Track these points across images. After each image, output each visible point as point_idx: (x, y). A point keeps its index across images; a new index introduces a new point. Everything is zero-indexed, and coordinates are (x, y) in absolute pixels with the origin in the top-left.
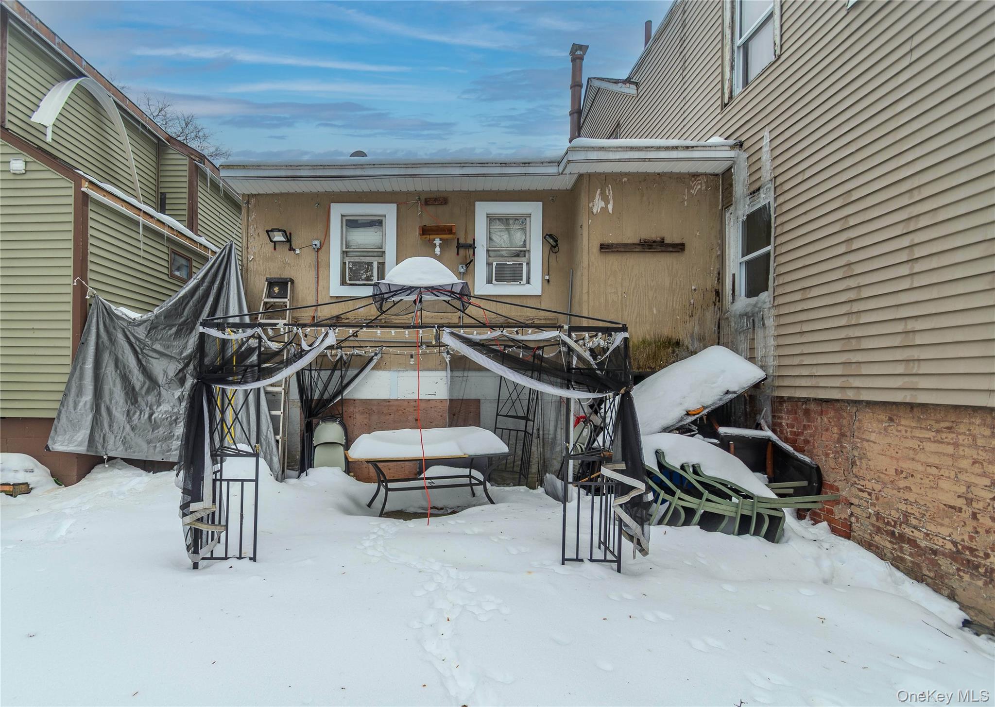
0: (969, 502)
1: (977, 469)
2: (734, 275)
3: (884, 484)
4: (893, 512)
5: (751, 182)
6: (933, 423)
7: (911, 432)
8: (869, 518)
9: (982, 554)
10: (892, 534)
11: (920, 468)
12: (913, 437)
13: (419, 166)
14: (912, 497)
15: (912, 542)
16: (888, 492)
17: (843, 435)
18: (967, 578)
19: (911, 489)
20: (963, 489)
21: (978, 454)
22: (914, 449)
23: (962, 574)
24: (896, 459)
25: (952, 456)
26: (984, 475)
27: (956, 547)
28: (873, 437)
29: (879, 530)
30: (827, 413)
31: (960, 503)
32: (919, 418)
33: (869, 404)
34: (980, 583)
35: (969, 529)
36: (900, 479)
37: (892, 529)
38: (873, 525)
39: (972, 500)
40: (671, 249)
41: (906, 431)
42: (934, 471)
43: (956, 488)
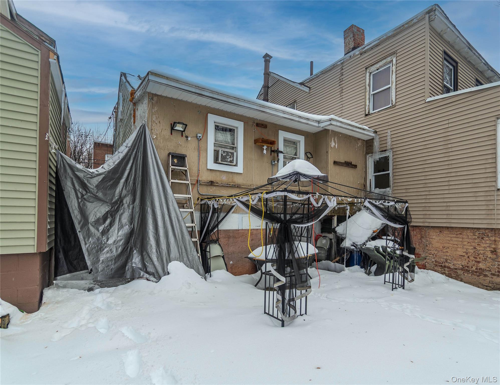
0: (467, 253)
1: (469, 244)
2: (370, 179)
3: (439, 251)
4: (442, 259)
5: (381, 147)
6: (455, 232)
7: (448, 235)
8: (433, 262)
9: (470, 267)
10: (442, 266)
11: (451, 245)
12: (448, 237)
13: (266, 107)
14: (448, 254)
15: (449, 267)
16: (440, 253)
17: (422, 237)
18: (466, 274)
19: (448, 252)
20: (465, 250)
21: (469, 240)
22: (449, 240)
23: (464, 274)
24: (443, 243)
25: (461, 241)
26: (471, 246)
27: (463, 266)
28: (434, 237)
29: (436, 265)
30: (416, 230)
31: (464, 254)
32: (450, 231)
33: (432, 227)
34: (470, 275)
35: (467, 261)
36: (444, 249)
37: (441, 264)
38: (434, 264)
39: (468, 253)
40: (353, 167)
41: (446, 235)
42: (456, 246)
43: (463, 250)
